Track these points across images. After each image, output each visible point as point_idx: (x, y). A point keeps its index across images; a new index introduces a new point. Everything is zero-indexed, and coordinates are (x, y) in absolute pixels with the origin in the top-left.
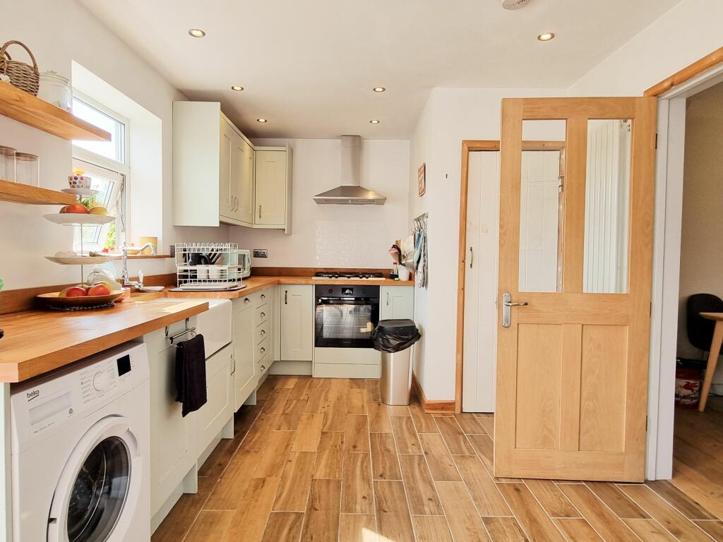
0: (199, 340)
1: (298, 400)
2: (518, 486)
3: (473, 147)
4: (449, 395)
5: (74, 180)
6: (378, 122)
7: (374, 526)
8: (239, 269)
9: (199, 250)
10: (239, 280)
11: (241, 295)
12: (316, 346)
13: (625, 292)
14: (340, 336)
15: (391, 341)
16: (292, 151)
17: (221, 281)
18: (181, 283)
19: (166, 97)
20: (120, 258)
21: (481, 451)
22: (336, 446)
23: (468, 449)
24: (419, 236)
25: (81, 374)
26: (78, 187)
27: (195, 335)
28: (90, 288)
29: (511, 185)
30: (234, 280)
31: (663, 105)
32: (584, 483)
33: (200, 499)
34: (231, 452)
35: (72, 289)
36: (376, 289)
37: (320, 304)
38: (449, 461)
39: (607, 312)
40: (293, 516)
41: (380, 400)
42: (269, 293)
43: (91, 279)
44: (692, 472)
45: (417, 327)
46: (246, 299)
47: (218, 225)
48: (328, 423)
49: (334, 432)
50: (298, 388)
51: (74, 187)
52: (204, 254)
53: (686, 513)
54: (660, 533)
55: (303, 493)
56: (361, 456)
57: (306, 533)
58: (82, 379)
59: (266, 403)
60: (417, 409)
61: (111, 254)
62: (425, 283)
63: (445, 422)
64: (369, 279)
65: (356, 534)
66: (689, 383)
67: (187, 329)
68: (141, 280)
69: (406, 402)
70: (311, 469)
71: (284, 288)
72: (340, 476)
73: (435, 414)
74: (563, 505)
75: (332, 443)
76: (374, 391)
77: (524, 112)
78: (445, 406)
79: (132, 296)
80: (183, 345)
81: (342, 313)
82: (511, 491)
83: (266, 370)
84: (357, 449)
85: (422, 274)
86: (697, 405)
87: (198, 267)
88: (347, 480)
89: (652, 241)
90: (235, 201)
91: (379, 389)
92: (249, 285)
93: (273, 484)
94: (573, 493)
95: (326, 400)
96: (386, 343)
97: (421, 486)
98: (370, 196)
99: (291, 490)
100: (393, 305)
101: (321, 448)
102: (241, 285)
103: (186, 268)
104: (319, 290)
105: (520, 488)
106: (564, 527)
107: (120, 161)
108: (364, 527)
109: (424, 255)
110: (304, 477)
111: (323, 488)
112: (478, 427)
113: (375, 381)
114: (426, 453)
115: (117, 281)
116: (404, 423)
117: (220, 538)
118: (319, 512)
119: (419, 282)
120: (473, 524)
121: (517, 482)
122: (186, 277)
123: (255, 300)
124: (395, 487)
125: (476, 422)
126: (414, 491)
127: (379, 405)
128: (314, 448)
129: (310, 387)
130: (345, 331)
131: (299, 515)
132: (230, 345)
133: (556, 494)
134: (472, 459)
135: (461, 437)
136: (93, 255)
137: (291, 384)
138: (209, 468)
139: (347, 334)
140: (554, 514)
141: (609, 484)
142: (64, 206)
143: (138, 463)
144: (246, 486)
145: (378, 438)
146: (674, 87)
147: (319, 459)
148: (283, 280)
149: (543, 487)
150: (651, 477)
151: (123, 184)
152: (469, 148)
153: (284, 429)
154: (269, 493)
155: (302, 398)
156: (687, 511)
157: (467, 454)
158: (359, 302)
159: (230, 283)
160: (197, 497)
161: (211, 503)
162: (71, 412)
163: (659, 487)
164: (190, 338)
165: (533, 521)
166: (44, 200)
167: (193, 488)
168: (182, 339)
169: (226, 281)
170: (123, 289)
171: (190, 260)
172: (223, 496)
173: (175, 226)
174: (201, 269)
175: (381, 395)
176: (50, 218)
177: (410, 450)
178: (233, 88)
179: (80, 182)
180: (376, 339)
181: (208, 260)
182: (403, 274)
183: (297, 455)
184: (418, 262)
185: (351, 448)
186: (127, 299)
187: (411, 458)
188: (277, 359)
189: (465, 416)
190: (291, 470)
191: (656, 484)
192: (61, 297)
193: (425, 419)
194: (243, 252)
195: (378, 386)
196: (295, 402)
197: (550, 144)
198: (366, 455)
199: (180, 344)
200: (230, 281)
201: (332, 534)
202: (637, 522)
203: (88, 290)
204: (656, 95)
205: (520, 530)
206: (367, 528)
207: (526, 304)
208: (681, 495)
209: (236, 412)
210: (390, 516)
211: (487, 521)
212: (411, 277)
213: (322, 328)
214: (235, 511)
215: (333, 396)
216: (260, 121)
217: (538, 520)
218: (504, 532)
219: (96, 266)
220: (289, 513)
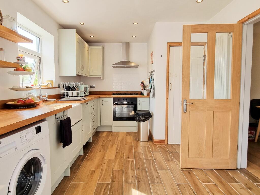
0: (69, 119)
1: (107, 140)
2: (189, 171)
3: (171, 45)
4: (163, 138)
5: (18, 58)
6: (136, 36)
7: (136, 187)
8: (84, 92)
9: (69, 85)
10: (84, 96)
11: (85, 102)
12: (113, 120)
13: (229, 98)
14: (122, 116)
15: (141, 118)
16: (103, 48)
17: (77, 97)
18: (62, 97)
19: (55, 27)
20: (38, 88)
21: (175, 158)
22: (121, 157)
23: (170, 157)
24: (151, 79)
25: (20, 134)
26: (20, 61)
27: (67, 117)
28: (26, 100)
29: (187, 59)
30: (82, 96)
31: (245, 26)
32: (214, 170)
33: (71, 178)
34: (82, 160)
35: (19, 100)
36: (135, 99)
37: (115, 105)
38: (163, 162)
39: (223, 106)
40: (106, 185)
41: (137, 140)
42: (96, 101)
43: (27, 96)
44: (254, 165)
45: (151, 113)
46: (87, 103)
47: (76, 76)
48: (119, 149)
49: (120, 152)
50: (107, 136)
51: (18, 61)
52: (71, 87)
53: (253, 181)
54: (243, 188)
55: (109, 175)
56: (131, 161)
57: (111, 191)
58: (21, 136)
59: (96, 141)
60: (151, 143)
61: (35, 87)
62: (154, 96)
63: (162, 148)
64: (133, 95)
65: (129, 191)
66: (251, 132)
67: (64, 115)
68: (47, 97)
69: (147, 140)
70: (112, 166)
71: (101, 99)
72: (123, 168)
73: (158, 145)
74: (207, 178)
75: (120, 156)
76: (135, 136)
77: (191, 30)
78: (162, 142)
79: (43, 103)
80: (62, 121)
81: (123, 108)
82: (187, 173)
83: (95, 129)
84: (129, 158)
85: (152, 93)
86: (254, 140)
87: (69, 92)
88: (126, 170)
89: (240, 79)
90: (82, 67)
91: (137, 135)
92: (88, 98)
93: (98, 172)
94: (210, 174)
95: (118, 140)
96: (140, 119)
97: (154, 172)
98: (133, 64)
99: (105, 174)
100: (142, 105)
101: (116, 158)
102: (85, 98)
103: (64, 92)
104: (114, 100)
105: (190, 172)
106: (207, 187)
107: (38, 52)
108: (133, 188)
109: (153, 86)
110: (110, 169)
111: (117, 173)
112: (174, 150)
113: (135, 133)
114: (155, 159)
115: (38, 97)
116: (146, 148)
117: (78, 193)
118: (115, 182)
119: (151, 96)
120: (173, 186)
121: (189, 170)
122: (64, 95)
123: (90, 103)
124: (144, 173)
125: (173, 147)
126: (151, 174)
127: (137, 141)
128: (113, 158)
129: (112, 135)
130: (124, 114)
131: (108, 184)
132: (81, 120)
133: (204, 174)
134: (172, 162)
135: (168, 153)
136: (27, 87)
137: (105, 134)
138: (74, 166)
139: (125, 116)
140: (204, 182)
141: (224, 170)
142: (15, 68)
143: (45, 167)
144: (88, 173)
145: (137, 154)
146: (249, 19)
147: (115, 162)
148: (101, 96)
149: (199, 172)
150: (239, 167)
151: (40, 61)
152: (170, 45)
153: (102, 151)
154: (96, 176)
155: (109, 139)
156: (253, 180)
157: (170, 159)
158: (129, 104)
159: (81, 97)
160: (70, 178)
161: (75, 180)
162: (16, 149)
163: (242, 171)
164: (65, 118)
165: (196, 185)
166: (6, 66)
167: (68, 174)
168: (62, 119)
169: (79, 97)
170: (40, 100)
171: (66, 89)
172: (79, 177)
173: (60, 76)
174: (70, 92)
175: (138, 138)
176: (10, 73)
177: (149, 158)
178: (80, 24)
179: (21, 59)
180: (136, 117)
181: (73, 89)
182: (145, 93)
183: (107, 161)
184: (151, 89)
185: (127, 158)
186: (41, 104)
187: (149, 161)
188: (99, 125)
189: (169, 145)
190: (105, 166)
191: (241, 170)
192: (15, 103)
193: (154, 146)
194: (85, 86)
195: (137, 134)
196: (106, 141)
197: (200, 43)
198: (133, 161)
199: (61, 121)
200: (81, 96)
201: (120, 191)
202: (235, 185)
203: (25, 100)
204: (242, 23)
205: (191, 188)
206: (134, 188)
207: (192, 104)
208: (251, 174)
209: (84, 145)
210: (142, 184)
211: (179, 185)
212: (148, 94)
213: (116, 113)
214: (84, 183)
215: (120, 138)
216: (91, 37)
217: (198, 184)
218: (185, 189)
219: (29, 92)
220: (104, 183)
